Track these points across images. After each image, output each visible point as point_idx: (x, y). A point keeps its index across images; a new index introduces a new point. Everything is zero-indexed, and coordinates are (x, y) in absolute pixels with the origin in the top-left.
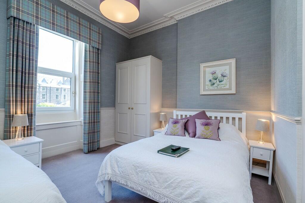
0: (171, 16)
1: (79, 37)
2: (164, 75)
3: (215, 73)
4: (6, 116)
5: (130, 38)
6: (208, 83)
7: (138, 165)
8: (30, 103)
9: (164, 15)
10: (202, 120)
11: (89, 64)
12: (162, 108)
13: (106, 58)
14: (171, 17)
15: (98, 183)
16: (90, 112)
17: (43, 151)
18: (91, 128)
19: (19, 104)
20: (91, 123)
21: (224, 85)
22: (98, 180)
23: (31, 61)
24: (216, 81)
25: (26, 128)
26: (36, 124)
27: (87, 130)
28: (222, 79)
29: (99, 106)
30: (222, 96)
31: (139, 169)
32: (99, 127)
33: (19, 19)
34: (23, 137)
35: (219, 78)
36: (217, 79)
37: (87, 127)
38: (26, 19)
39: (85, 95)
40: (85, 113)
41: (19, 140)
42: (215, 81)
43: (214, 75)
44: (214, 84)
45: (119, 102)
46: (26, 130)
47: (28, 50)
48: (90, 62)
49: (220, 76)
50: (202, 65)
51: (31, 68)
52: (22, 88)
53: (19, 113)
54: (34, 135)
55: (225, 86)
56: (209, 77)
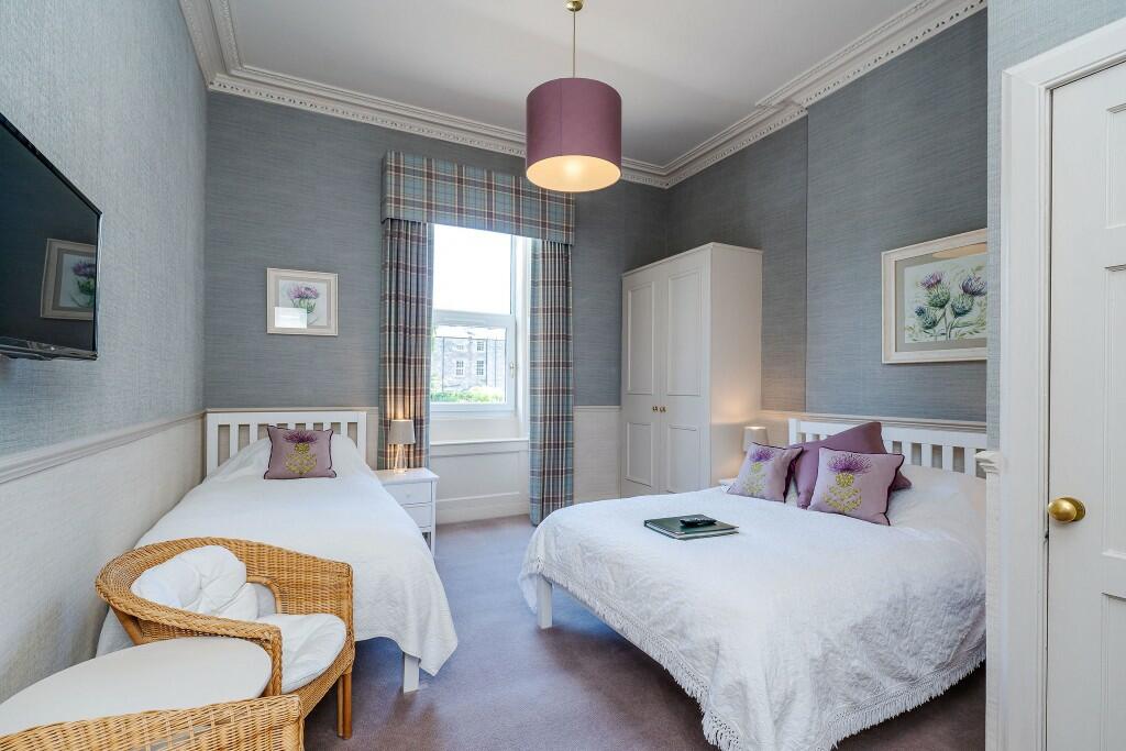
0: (782, 98)
1: (517, 226)
2: (767, 297)
3: (939, 282)
4: (380, 422)
5: (667, 187)
6: (912, 321)
7: (586, 544)
8: (418, 396)
9: (757, 104)
10: (839, 454)
11: (544, 289)
12: (763, 409)
13: (589, 265)
14: (783, 102)
15: (522, 579)
16: (545, 417)
17: (438, 507)
18: (549, 459)
19: (400, 396)
20: (550, 447)
21: (973, 327)
22: (523, 573)
23: (420, 305)
24: (942, 311)
25: (412, 450)
26: (431, 443)
27: (538, 463)
28: (967, 301)
29: (571, 402)
30: (966, 367)
31: (588, 554)
32: (569, 458)
33: (400, 220)
34: (406, 469)
35: (952, 299)
36: (948, 307)
37: (538, 457)
38: (409, 217)
39: (533, 372)
40: (533, 419)
41: (400, 473)
42: (939, 313)
43: (935, 291)
44: (934, 323)
45: (629, 388)
46: (412, 454)
47: (414, 281)
48: (544, 285)
49: (956, 292)
50: (890, 258)
51: (420, 318)
52: (404, 363)
53: (400, 417)
54: (427, 467)
55: (979, 329)
56: (917, 297)
